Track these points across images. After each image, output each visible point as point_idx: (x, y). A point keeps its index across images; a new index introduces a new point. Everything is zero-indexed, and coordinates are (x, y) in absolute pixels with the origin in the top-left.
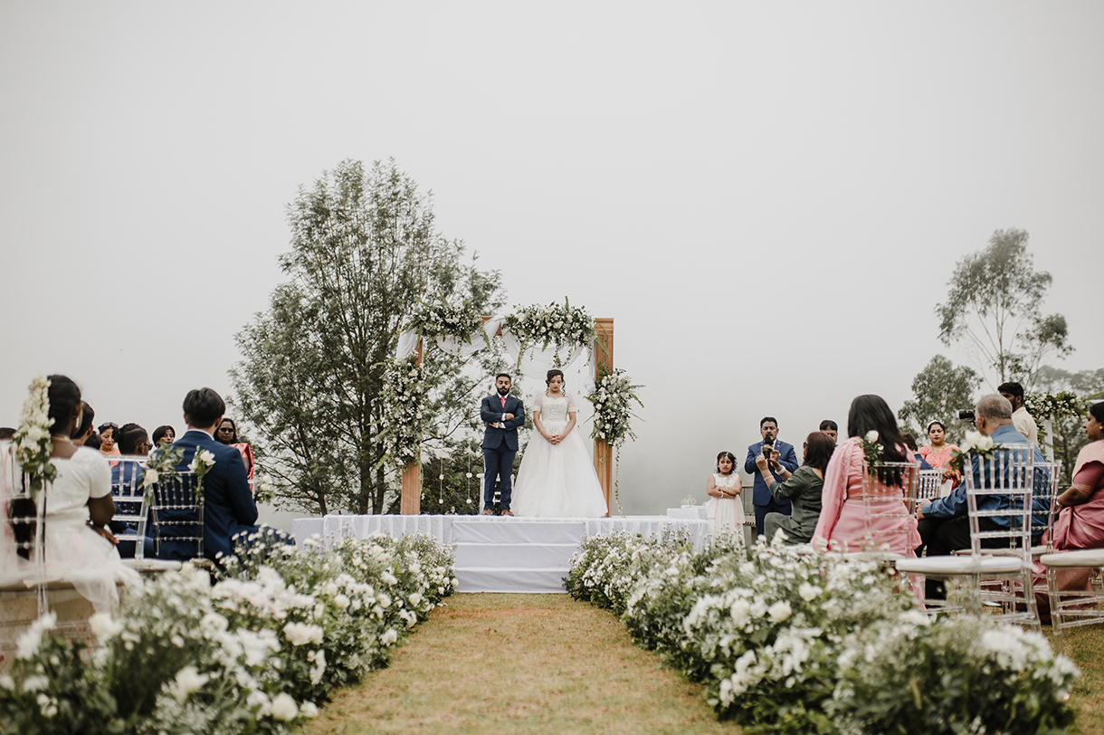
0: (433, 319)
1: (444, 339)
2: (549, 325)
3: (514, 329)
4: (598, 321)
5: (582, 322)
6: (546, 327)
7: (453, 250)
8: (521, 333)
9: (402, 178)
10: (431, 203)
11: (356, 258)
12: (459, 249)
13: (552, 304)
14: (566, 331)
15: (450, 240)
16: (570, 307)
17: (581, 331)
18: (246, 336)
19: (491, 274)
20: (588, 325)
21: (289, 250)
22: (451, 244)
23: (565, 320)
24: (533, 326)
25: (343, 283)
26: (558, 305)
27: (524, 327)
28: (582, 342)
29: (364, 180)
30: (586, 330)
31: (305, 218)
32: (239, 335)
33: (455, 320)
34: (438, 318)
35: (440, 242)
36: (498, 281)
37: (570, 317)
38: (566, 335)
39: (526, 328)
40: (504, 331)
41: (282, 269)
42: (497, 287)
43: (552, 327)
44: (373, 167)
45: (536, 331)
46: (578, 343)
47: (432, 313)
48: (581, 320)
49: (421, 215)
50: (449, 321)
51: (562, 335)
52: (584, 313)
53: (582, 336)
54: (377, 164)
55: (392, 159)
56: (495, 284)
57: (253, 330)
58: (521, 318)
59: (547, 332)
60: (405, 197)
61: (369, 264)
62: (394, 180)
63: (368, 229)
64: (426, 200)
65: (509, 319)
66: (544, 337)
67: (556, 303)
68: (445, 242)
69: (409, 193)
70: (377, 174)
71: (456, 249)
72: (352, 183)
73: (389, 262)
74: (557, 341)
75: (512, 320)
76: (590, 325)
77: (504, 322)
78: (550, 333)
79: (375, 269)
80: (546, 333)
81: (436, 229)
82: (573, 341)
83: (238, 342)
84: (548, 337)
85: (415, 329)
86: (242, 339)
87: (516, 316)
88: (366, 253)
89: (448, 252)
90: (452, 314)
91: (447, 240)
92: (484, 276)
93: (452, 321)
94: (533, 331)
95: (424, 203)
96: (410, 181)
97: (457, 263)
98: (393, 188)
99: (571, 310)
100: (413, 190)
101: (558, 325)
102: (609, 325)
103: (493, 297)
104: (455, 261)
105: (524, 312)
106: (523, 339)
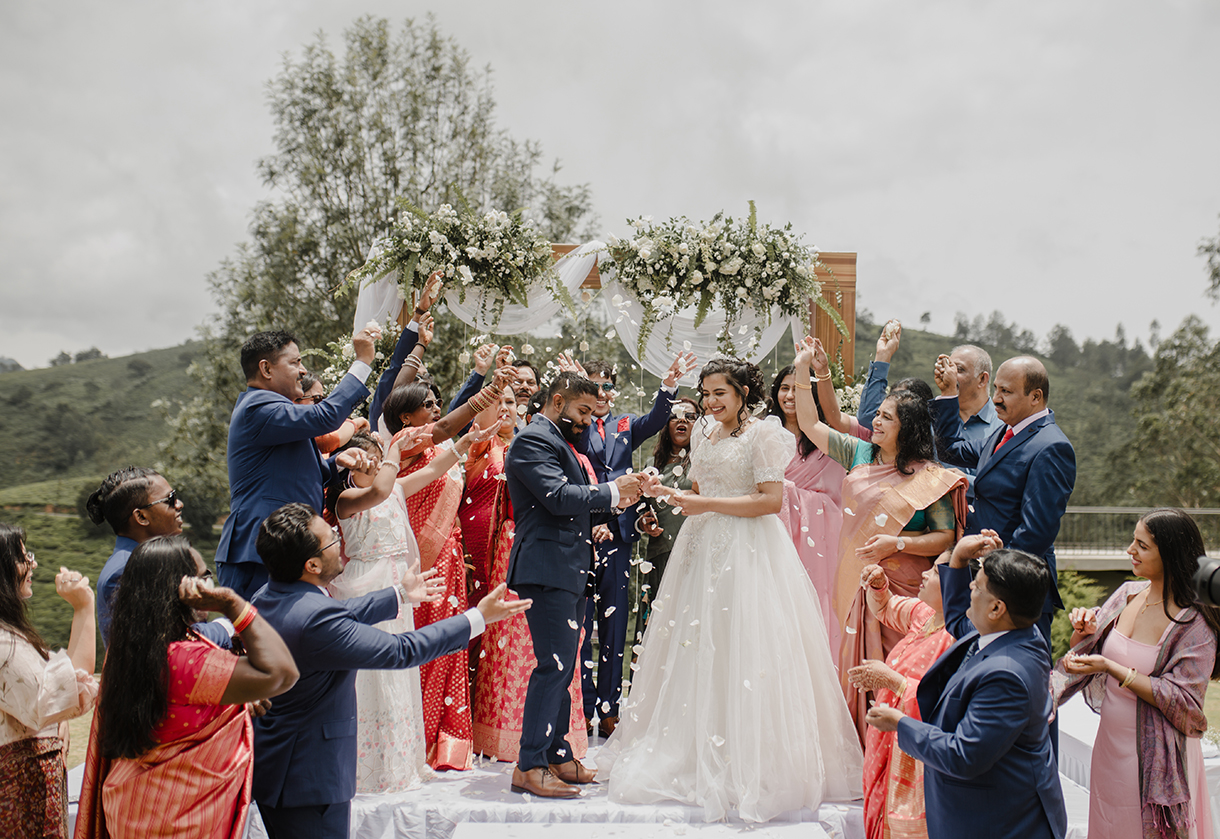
0: (437, 249)
1: (462, 298)
2: (710, 266)
3: (628, 275)
4: (825, 259)
5: (787, 262)
6: (704, 272)
7: (523, 157)
8: (644, 284)
9: (447, 46)
10: (490, 84)
11: (374, 163)
12: (534, 155)
13: (717, 217)
14: (749, 282)
15: (520, 141)
16: (758, 225)
17: (784, 281)
18: (223, 277)
19: (576, 192)
20: (800, 269)
21: (272, 151)
22: (521, 148)
23: (747, 257)
24: (672, 269)
25: (356, 203)
26: (729, 221)
27: (650, 270)
28: (784, 307)
29: (391, 47)
30: (796, 279)
31: (294, 103)
32: (214, 275)
33: (490, 251)
34: (449, 246)
35: (504, 143)
36: (587, 201)
37: (758, 248)
38: (749, 291)
39: (657, 272)
40: (604, 278)
41: (262, 180)
42: (584, 211)
43: (716, 273)
44: (404, 27)
45: (680, 280)
46: (776, 308)
47: (433, 234)
48: (786, 255)
49: (475, 100)
50: (472, 252)
51: (741, 291)
52: (791, 241)
53: (785, 292)
54: (409, 23)
55: (431, 16)
56: (583, 206)
57: (233, 270)
58: (646, 251)
59: (706, 282)
60: (453, 75)
61: (394, 174)
62: (435, 47)
63: (391, 121)
64: (483, 79)
65: (617, 251)
66: (698, 295)
67: (725, 216)
68: (513, 144)
69: (458, 67)
70: (409, 39)
71: (529, 155)
72: (373, 52)
73: (426, 171)
74: (728, 302)
75: (623, 254)
76: (806, 268)
77: (606, 257)
78: (712, 286)
79: (403, 183)
80: (703, 286)
81: (497, 121)
82: (763, 303)
83: (211, 285)
84: (707, 296)
85: (396, 272)
86: (217, 281)
87: (634, 244)
88: (389, 158)
89: (517, 159)
90: (483, 237)
91: (516, 142)
92: (565, 193)
93: (483, 254)
94: (673, 281)
95: (480, 84)
96: (460, 50)
97: (529, 177)
98: (433, 61)
99: (761, 232)
100: (465, 64)
101: (732, 266)
102: (845, 268)
103: (580, 225)
104: (527, 172)
105: (650, 235)
106: (648, 297)
